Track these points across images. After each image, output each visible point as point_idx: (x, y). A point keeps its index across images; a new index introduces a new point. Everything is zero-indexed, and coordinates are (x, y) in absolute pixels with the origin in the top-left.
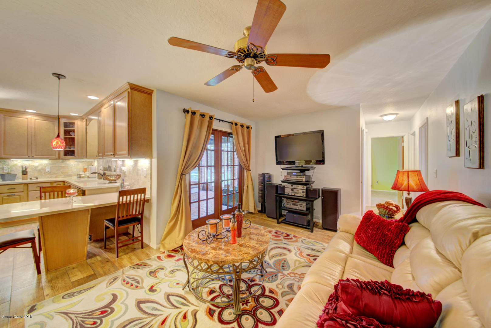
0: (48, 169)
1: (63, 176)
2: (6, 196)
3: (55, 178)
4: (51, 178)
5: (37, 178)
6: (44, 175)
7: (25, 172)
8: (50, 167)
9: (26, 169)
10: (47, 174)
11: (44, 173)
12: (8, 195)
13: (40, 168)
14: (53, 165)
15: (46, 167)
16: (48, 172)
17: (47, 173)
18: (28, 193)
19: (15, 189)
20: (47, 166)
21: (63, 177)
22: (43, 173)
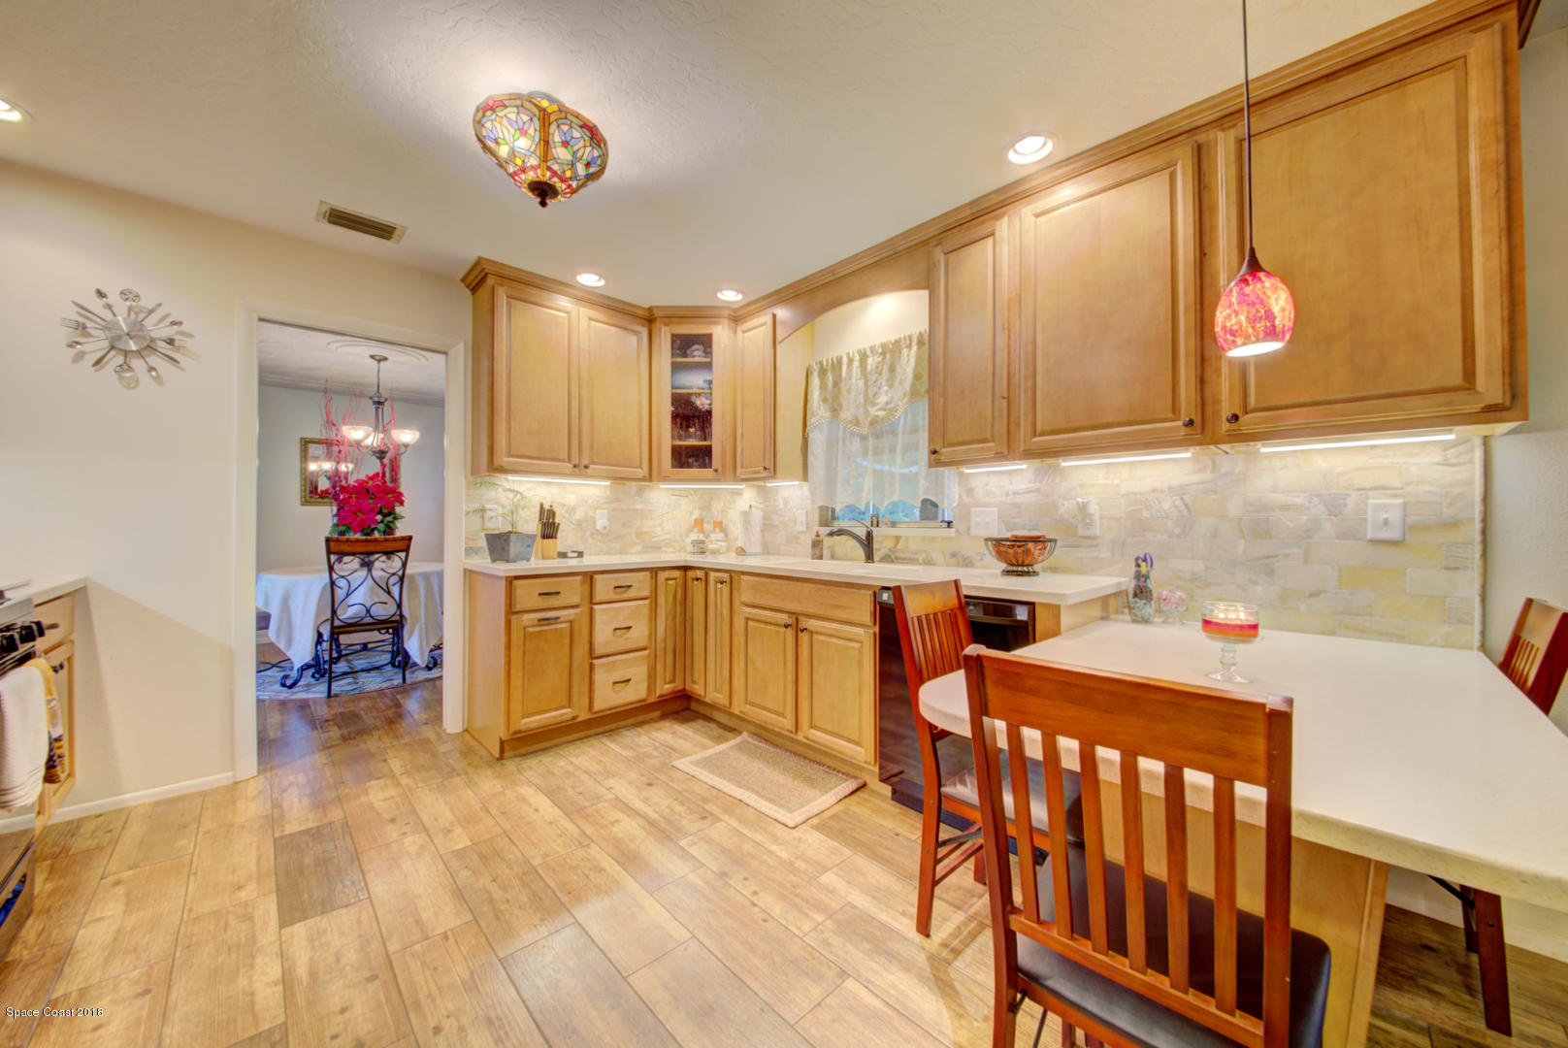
0: (601, 522)
1: (640, 548)
2: (536, 622)
3: (620, 553)
4: (609, 553)
5: (580, 555)
6: (590, 541)
7: (549, 529)
8: (605, 511)
9: (552, 513)
10: (599, 537)
11: (592, 534)
12: (539, 620)
13: (579, 515)
14: (615, 505)
15: (598, 511)
16: (604, 532)
17: (598, 532)
18: (591, 612)
19: (558, 593)
20: (597, 508)
21: (640, 553)
22: (588, 533)
